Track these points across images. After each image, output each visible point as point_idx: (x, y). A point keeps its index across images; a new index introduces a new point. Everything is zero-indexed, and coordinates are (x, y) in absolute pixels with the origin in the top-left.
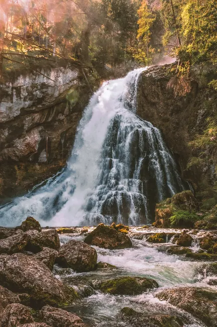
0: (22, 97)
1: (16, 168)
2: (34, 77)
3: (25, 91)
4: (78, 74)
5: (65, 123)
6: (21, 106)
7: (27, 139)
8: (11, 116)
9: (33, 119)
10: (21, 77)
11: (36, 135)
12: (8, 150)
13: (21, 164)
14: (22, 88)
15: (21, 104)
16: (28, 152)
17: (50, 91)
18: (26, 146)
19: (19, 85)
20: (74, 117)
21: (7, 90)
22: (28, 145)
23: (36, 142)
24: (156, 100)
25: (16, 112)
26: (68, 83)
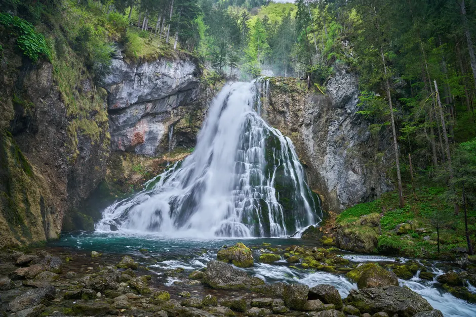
0: (142, 84)
1: (122, 158)
2: (157, 65)
3: (147, 79)
4: (195, 70)
5: (172, 116)
6: (140, 94)
7: (137, 128)
8: (129, 102)
9: (146, 108)
10: (146, 64)
11: (145, 125)
12: (118, 138)
13: (126, 153)
14: (144, 74)
15: (140, 91)
16: (136, 142)
17: (169, 82)
18: (135, 136)
19: (142, 72)
20: (180, 111)
21: (131, 75)
22: (137, 135)
23: (145, 132)
24: (285, 109)
25: (135, 99)
26: (184, 77)
